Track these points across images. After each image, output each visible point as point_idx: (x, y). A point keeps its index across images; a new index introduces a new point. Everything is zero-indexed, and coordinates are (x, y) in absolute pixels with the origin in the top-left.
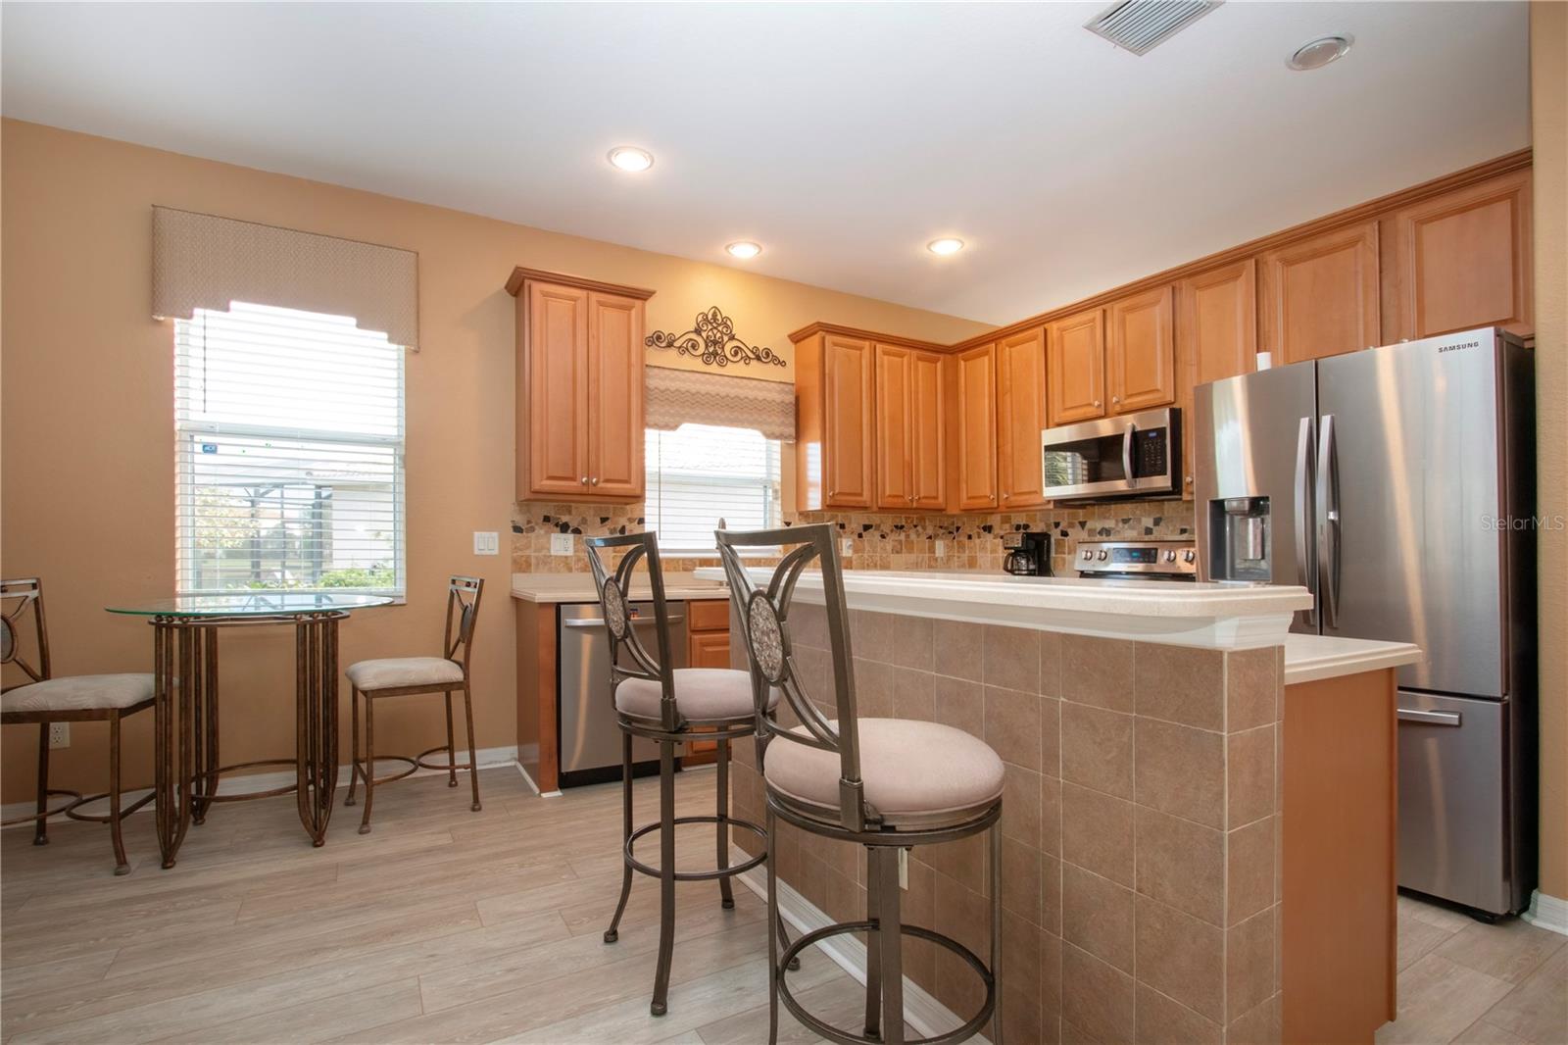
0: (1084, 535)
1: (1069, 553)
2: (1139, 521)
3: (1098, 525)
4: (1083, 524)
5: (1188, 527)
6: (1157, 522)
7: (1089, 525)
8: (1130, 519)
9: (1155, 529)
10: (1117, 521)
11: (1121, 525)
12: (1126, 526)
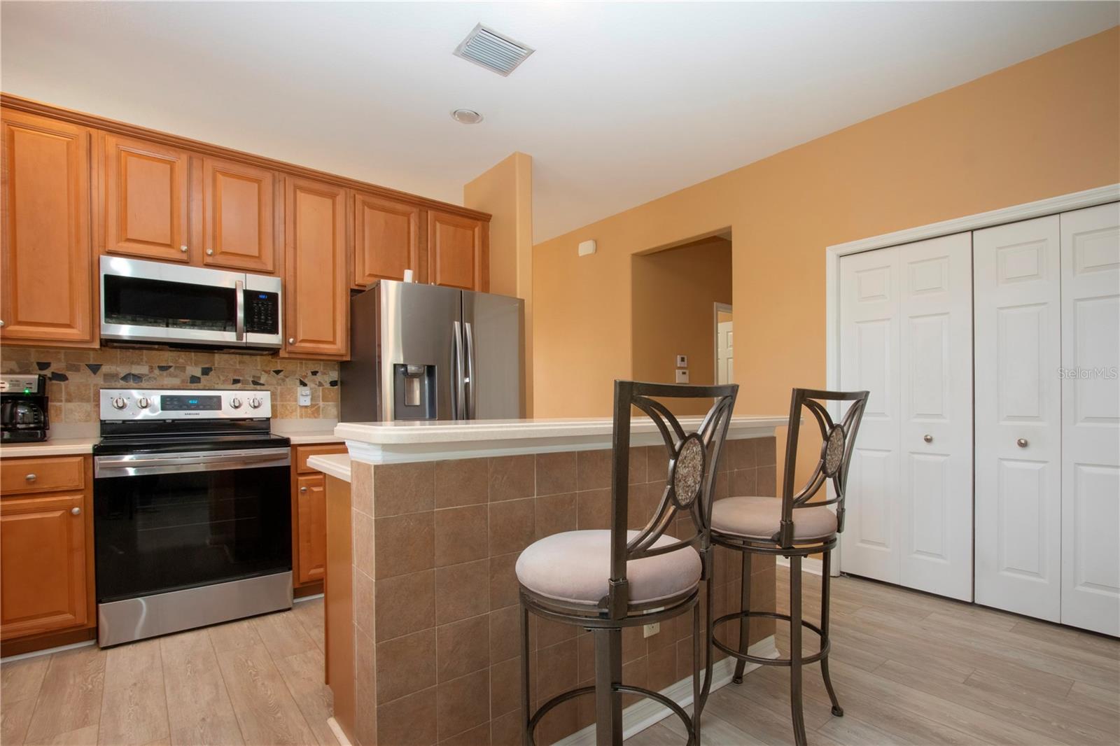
0: (98, 379)
1: (68, 401)
2: (183, 369)
3: (123, 371)
4: (95, 369)
5: (241, 378)
6: (206, 372)
7: (105, 369)
8: (170, 367)
9: (204, 379)
10: (151, 368)
11: (157, 372)
12: (165, 373)
